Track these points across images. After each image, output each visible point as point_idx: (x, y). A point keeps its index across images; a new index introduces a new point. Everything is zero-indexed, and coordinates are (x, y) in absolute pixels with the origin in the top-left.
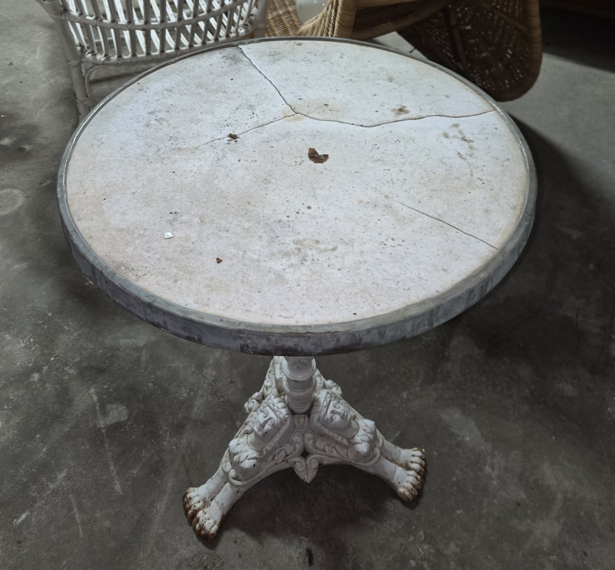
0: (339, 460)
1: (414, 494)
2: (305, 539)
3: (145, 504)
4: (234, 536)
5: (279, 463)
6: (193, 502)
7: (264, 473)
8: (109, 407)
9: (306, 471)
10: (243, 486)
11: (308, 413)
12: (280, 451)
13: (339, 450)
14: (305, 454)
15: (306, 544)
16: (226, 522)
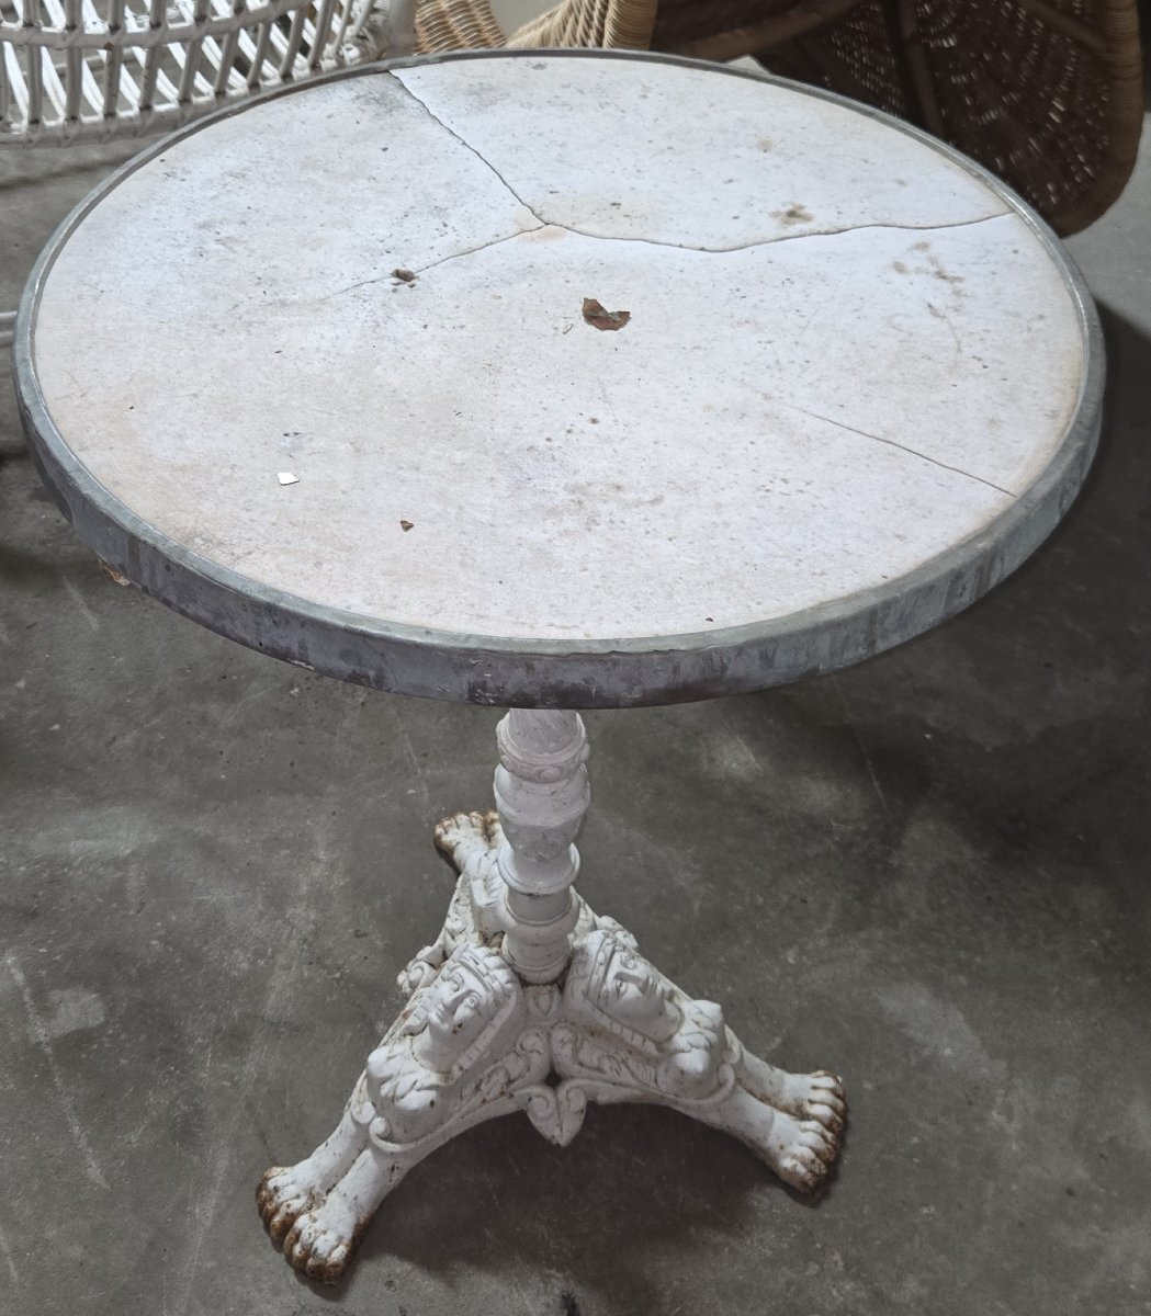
0: (637, 1093)
1: (817, 1171)
2: (559, 1275)
3: (163, 1207)
4: (384, 1270)
5: (492, 1100)
6: (282, 1197)
7: (455, 1125)
8: (55, 996)
9: (558, 1121)
10: (404, 1154)
11: (560, 983)
12: (493, 1072)
13: (635, 1070)
14: (553, 1079)
15: (559, 1284)
16: (367, 1238)
